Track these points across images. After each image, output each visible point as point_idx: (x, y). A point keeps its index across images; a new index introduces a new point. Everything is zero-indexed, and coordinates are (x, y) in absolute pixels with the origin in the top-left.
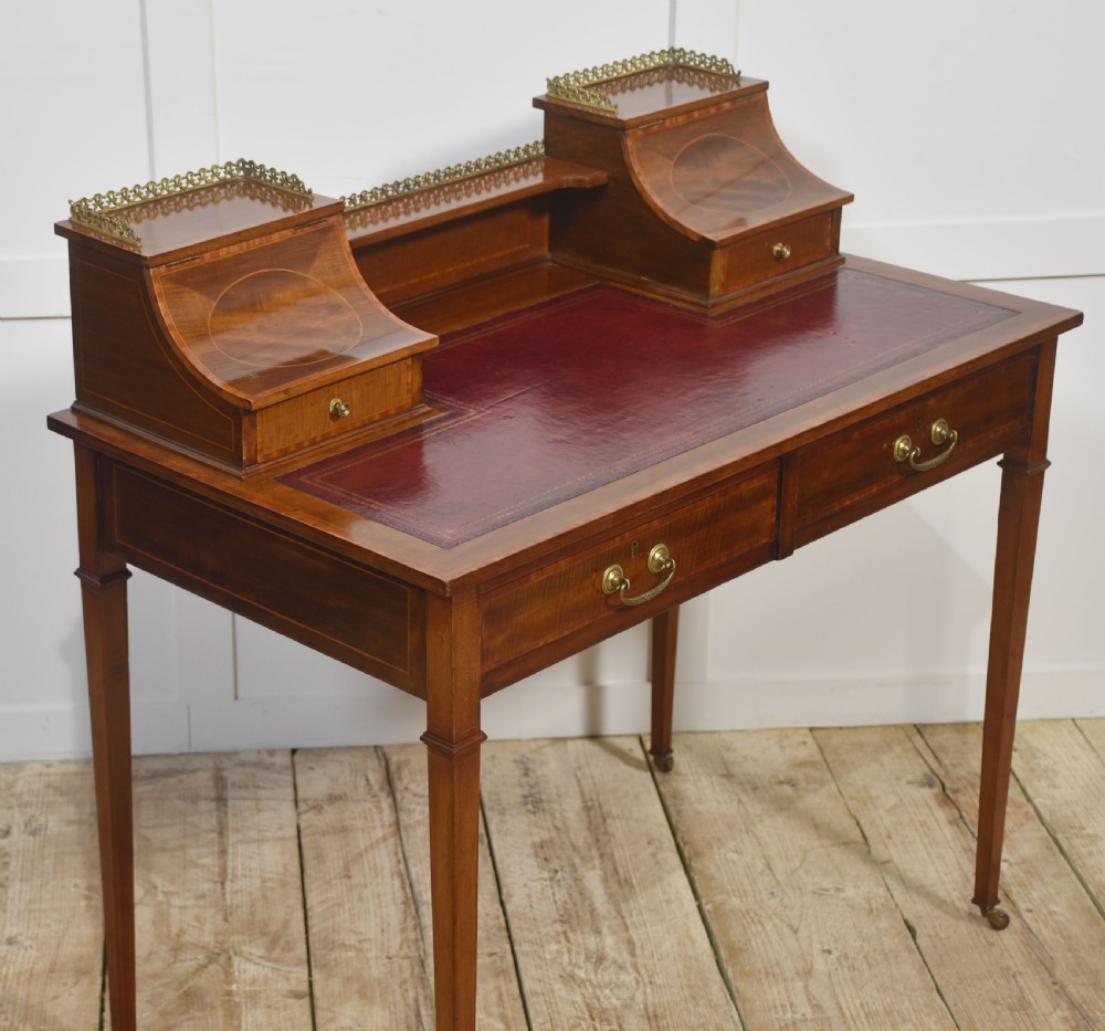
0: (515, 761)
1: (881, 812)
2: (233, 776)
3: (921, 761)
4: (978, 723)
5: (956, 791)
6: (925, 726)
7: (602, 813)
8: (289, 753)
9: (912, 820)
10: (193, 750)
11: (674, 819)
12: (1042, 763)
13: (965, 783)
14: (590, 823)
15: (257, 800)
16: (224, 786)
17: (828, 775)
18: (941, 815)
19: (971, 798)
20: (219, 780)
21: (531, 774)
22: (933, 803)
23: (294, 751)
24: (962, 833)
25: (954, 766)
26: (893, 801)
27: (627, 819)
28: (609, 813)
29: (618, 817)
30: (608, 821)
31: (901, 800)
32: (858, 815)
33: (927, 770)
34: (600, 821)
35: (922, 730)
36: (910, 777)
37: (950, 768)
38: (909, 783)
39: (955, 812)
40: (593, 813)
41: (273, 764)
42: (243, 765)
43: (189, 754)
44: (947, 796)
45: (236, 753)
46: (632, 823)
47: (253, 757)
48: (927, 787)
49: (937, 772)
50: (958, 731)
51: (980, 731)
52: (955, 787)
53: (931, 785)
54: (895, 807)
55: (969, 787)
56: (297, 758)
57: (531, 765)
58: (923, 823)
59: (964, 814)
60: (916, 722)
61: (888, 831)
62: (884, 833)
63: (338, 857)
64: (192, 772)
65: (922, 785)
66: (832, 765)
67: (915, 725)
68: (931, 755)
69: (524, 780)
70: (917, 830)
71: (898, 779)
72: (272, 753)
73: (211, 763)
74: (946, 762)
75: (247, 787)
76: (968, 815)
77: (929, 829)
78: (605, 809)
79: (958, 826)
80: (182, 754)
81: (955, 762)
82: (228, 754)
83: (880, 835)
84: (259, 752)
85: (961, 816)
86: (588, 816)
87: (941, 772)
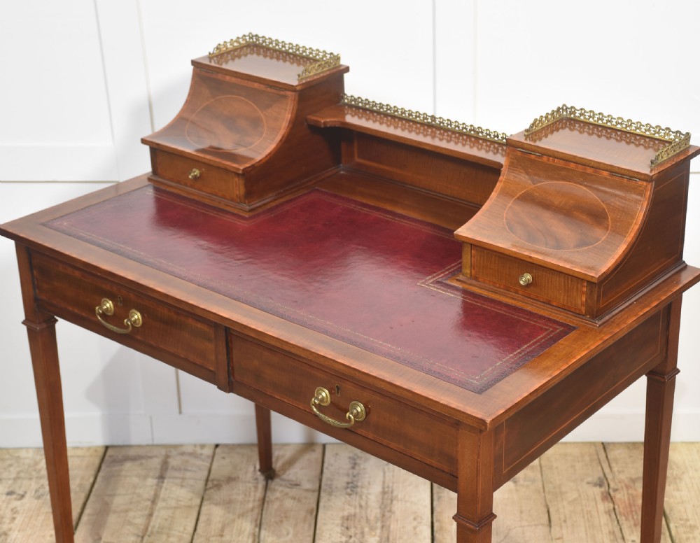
0: (350, 458)
1: (565, 503)
2: (174, 462)
3: (600, 468)
5: (615, 490)
6: (609, 443)
7: (392, 496)
8: (213, 447)
9: (582, 510)
10: (155, 443)
11: (435, 503)
12: (675, 472)
13: (623, 485)
14: (383, 503)
15: (183, 479)
16: (167, 469)
17: (539, 476)
18: (603, 506)
19: (624, 495)
20: (165, 465)
21: (357, 468)
22: (599, 498)
23: (217, 446)
24: (612, 520)
25: (619, 472)
26: (575, 495)
27: (406, 502)
28: (397, 497)
29: (401, 500)
30: (395, 502)
31: (580, 496)
32: (549, 504)
33: (601, 475)
34: (389, 502)
35: (606, 446)
36: (590, 479)
37: (617, 473)
38: (588, 483)
39: (611, 505)
40: (386, 496)
41: (201, 454)
42: (183, 454)
43: (153, 445)
44: (610, 494)
45: (181, 446)
46: (408, 504)
47: (190, 449)
48: (598, 488)
49: (607, 476)
50: (628, 448)
51: (642, 448)
52: (616, 487)
53: (601, 485)
54: (575, 500)
55: (624, 488)
56: (218, 450)
57: (358, 461)
58: (588, 512)
59: (616, 507)
60: (605, 440)
61: (566, 517)
62: (563, 518)
63: (220, 521)
64: (151, 457)
65: (595, 485)
66: (544, 469)
67: (603, 443)
68: (607, 464)
69: (351, 472)
70: (584, 517)
71: (582, 480)
72: (203, 446)
73: (163, 452)
74: (615, 469)
75: (180, 469)
76: (619, 507)
77: (591, 516)
78: (395, 493)
79: (610, 515)
80: (148, 445)
81: (621, 469)
82: (175, 447)
83: (560, 520)
84: (195, 446)
85: (614, 509)
86: (383, 499)
87: (610, 477)
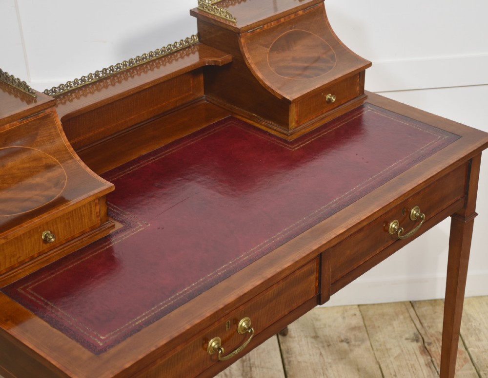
1: (392, 359)
3: (413, 325)
4: (442, 300)
5: (430, 344)
6: (415, 302)
7: (250, 364)
9: (407, 364)
11: (287, 367)
12: (473, 325)
13: (435, 339)
14: (243, 371)
17: (366, 335)
18: (422, 360)
19: (437, 348)
22: (418, 352)
24: (432, 372)
25: (429, 327)
26: (398, 351)
27: (262, 368)
28: (254, 364)
29: (258, 367)
30: (253, 369)
31: (402, 351)
32: (380, 361)
33: (416, 331)
34: (249, 369)
35: (414, 304)
36: (407, 336)
37: (427, 328)
38: (407, 339)
39: (429, 357)
40: (245, 363)
44: (425, 348)
46: (265, 370)
48: (415, 342)
49: (421, 332)
50: (432, 305)
51: (443, 305)
52: (430, 341)
53: (417, 341)
54: (399, 355)
55: (436, 341)
58: (413, 366)
59: (434, 359)
60: (411, 299)
61: (395, 373)
62: (393, 373)
65: (413, 340)
66: (368, 328)
67: (410, 302)
68: (418, 321)
70: (409, 371)
71: (401, 337)
74: (425, 325)
76: (436, 360)
77: (415, 369)
78: (252, 361)
79: (430, 367)
81: (430, 325)
83: (391, 374)
85: (432, 361)
86: (243, 366)
87: (422, 332)
